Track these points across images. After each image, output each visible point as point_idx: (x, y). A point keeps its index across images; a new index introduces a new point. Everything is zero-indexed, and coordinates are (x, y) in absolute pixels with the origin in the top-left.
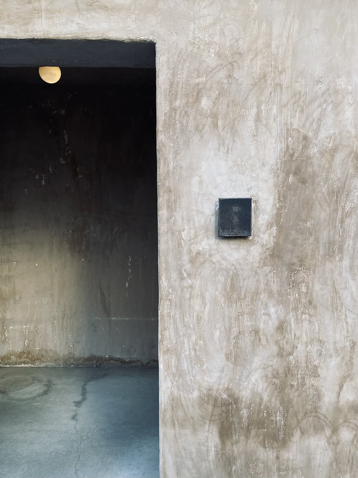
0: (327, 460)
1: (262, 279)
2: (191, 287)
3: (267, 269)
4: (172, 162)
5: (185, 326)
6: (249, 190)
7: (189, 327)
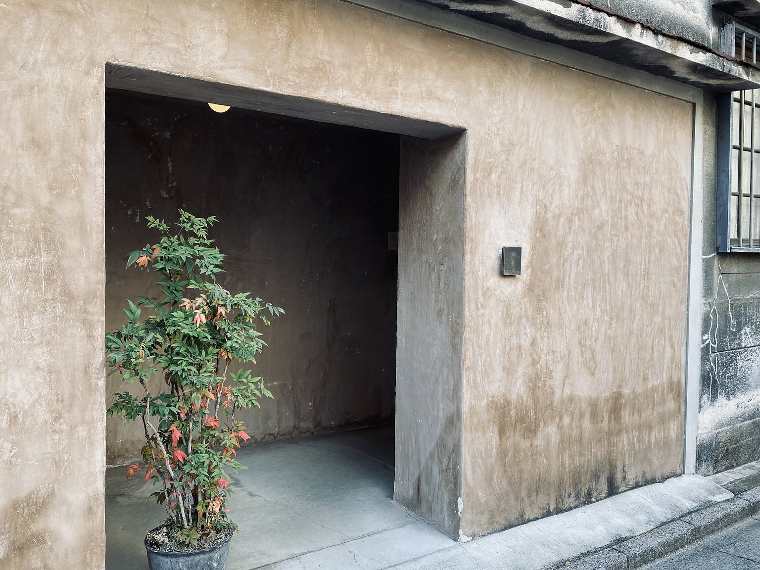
0: (557, 441)
1: (523, 307)
2: (483, 315)
3: (526, 300)
4: (474, 219)
5: (479, 347)
6: (516, 241)
7: (482, 348)
